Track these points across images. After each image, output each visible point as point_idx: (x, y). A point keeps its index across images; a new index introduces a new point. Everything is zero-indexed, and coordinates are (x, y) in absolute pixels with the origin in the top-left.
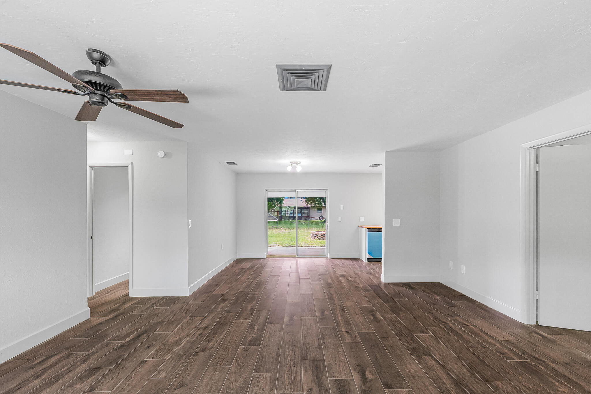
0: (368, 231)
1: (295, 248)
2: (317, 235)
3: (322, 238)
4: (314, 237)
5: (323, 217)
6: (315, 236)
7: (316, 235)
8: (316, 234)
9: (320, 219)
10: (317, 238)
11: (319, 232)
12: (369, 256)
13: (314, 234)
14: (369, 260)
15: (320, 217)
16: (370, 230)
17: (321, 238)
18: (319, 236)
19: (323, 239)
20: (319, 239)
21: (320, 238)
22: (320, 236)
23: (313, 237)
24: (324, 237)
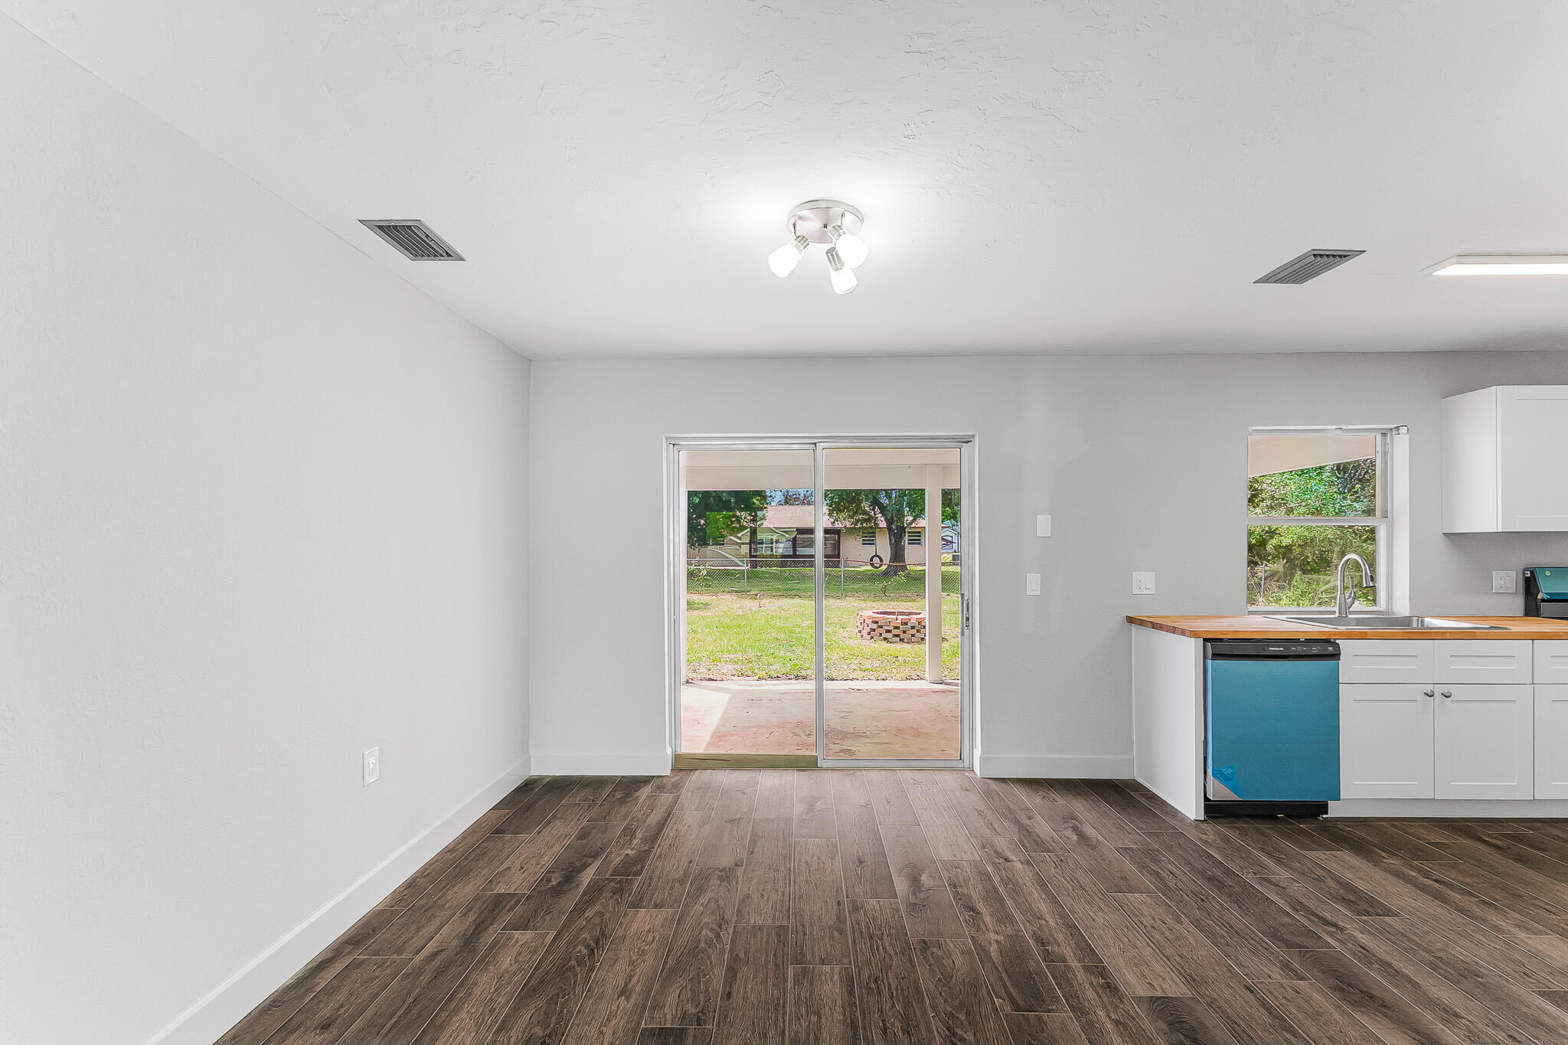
0: (1216, 656)
1: (810, 685)
2: (881, 627)
3: (898, 636)
4: (869, 634)
5: (881, 560)
6: (874, 630)
7: (875, 626)
8: (877, 622)
9: (872, 565)
10: (881, 635)
11: (887, 616)
12: (1221, 792)
13: (869, 622)
14: (1214, 810)
15: (871, 560)
16: (1223, 649)
17: (895, 636)
18: (888, 628)
19: (901, 640)
20: (885, 639)
21: (889, 636)
22: (891, 628)
23: (865, 632)
24: (904, 632)
